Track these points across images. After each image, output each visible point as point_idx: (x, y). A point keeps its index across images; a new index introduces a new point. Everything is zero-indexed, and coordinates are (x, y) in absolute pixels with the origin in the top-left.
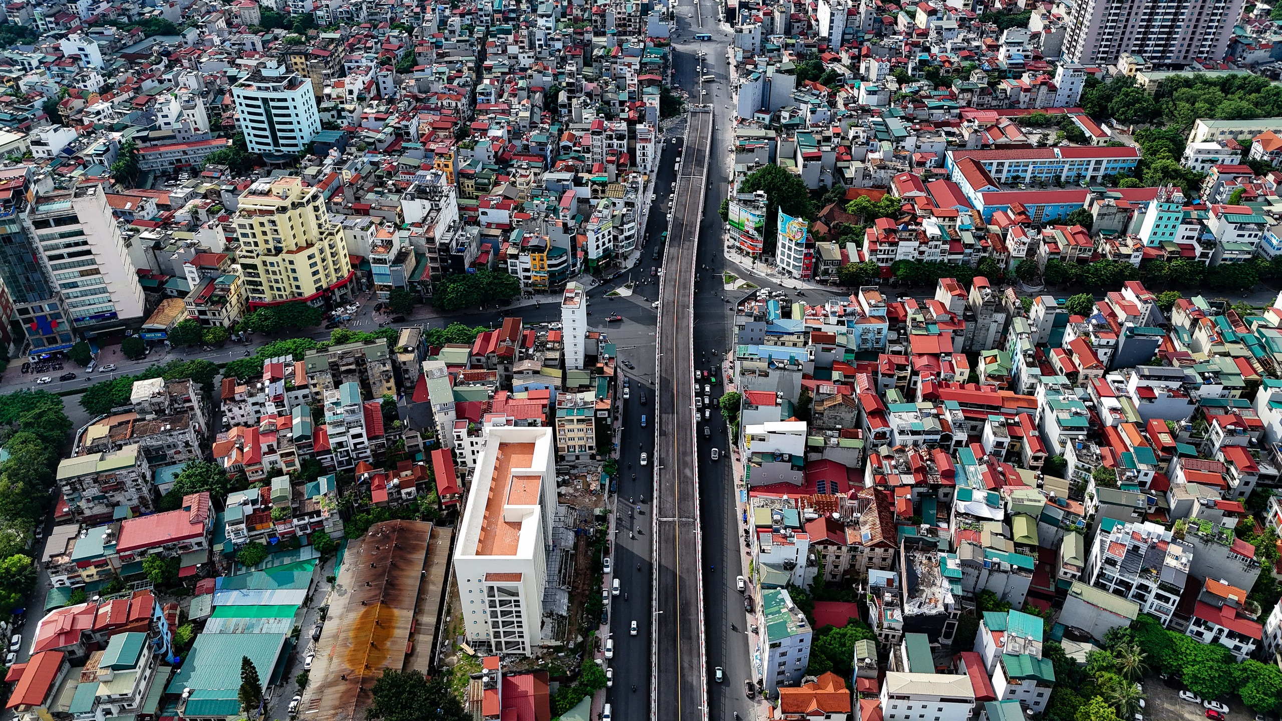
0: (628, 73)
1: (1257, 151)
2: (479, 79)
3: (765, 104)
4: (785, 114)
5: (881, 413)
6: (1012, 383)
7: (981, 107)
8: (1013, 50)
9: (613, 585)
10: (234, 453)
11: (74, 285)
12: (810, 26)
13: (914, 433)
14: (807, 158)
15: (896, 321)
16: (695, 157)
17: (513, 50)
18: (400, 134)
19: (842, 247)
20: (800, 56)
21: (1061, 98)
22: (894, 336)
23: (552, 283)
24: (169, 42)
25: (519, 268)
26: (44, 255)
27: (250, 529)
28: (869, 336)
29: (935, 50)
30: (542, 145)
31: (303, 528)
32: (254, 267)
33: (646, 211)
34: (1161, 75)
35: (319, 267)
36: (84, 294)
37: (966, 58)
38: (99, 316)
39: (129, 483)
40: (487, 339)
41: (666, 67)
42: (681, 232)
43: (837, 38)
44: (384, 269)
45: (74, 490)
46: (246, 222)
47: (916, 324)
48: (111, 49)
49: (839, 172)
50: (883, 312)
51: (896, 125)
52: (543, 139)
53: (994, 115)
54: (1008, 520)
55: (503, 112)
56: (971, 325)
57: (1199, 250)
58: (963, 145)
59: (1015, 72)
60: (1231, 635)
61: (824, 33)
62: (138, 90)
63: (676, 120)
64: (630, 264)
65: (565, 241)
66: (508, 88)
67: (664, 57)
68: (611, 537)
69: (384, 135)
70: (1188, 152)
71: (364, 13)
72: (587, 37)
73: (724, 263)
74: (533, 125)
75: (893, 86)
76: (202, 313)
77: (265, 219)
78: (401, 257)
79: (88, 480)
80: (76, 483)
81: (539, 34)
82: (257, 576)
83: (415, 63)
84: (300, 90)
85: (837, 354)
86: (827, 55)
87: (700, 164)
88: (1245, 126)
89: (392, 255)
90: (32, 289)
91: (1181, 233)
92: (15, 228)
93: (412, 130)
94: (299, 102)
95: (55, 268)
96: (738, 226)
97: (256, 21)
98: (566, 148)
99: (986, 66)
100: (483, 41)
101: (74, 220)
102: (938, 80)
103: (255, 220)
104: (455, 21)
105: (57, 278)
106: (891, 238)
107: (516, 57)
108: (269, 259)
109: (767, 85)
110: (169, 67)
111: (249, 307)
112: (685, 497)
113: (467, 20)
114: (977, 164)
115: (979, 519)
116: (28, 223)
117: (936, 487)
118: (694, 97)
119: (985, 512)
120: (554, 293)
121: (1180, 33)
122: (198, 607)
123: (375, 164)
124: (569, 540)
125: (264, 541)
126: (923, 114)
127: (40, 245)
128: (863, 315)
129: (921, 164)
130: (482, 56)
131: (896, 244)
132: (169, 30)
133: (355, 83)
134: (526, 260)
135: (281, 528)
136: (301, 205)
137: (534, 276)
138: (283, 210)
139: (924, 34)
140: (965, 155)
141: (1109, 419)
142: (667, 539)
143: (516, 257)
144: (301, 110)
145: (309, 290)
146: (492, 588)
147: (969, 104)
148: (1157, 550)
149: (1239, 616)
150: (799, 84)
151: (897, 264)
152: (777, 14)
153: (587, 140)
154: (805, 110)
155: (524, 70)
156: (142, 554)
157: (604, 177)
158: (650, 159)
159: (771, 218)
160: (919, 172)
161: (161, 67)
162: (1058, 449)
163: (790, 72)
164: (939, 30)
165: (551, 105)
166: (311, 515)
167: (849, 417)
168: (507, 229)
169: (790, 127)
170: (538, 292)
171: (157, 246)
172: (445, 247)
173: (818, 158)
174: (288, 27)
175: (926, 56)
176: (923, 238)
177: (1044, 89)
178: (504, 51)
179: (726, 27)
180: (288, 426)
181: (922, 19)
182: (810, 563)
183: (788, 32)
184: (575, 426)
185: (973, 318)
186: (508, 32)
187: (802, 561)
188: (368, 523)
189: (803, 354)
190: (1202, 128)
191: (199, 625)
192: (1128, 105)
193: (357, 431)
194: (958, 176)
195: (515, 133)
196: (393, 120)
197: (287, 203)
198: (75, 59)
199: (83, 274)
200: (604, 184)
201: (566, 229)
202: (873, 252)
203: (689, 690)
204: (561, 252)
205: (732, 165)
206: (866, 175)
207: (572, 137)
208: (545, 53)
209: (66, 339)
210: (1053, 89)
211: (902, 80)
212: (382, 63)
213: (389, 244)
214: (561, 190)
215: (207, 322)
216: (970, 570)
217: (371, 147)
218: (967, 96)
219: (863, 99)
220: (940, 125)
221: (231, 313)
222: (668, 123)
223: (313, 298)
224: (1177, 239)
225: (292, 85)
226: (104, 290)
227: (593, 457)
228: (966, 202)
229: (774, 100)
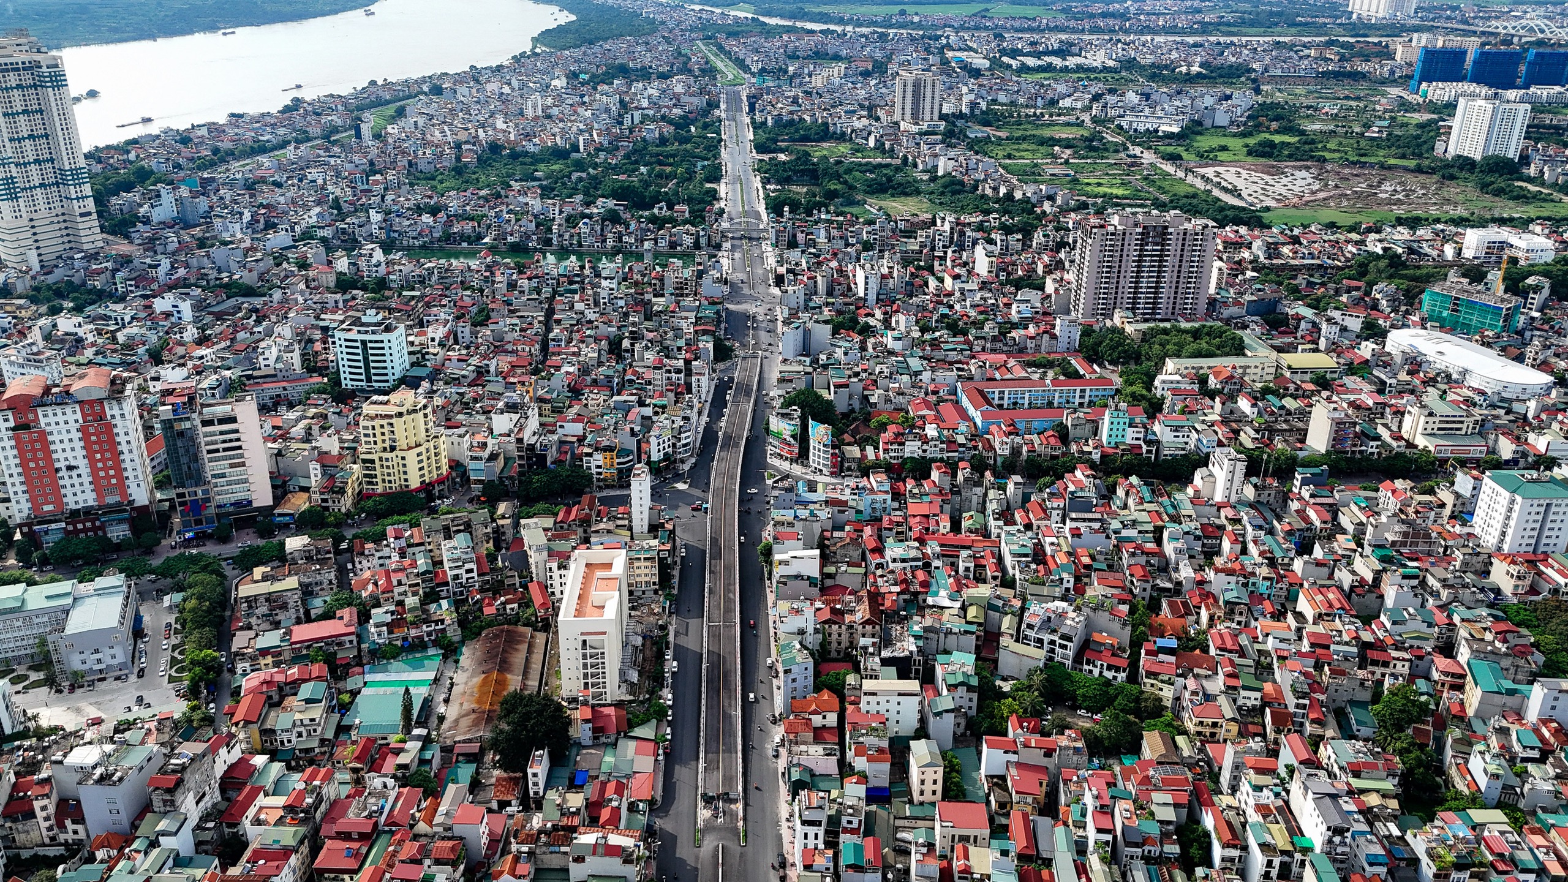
0: (684, 324)
1: (1213, 383)
2: (549, 330)
3: (806, 349)
4: (823, 357)
5: (879, 550)
6: (985, 533)
7: (994, 351)
8: (1023, 306)
9: (671, 665)
10: (370, 587)
11: (223, 476)
12: (850, 289)
13: (903, 561)
14: (836, 386)
15: (897, 495)
16: (744, 390)
17: (579, 306)
18: (482, 372)
19: (863, 450)
20: (839, 313)
21: (1062, 344)
22: (896, 505)
23: (620, 478)
24: (257, 302)
25: (593, 465)
26: (204, 449)
27: (390, 632)
28: (877, 506)
29: (957, 307)
30: (609, 378)
31: (429, 634)
32: (372, 461)
33: (701, 429)
34: (1144, 326)
35: (425, 464)
36: (229, 484)
37: (981, 313)
38: (238, 504)
39: (291, 604)
40: (568, 512)
41: (719, 322)
42: (730, 442)
43: (872, 297)
44: (480, 465)
45: (250, 607)
46: (370, 424)
47: (913, 496)
48: (199, 307)
49: (865, 398)
50: (887, 487)
51: (915, 363)
52: (611, 372)
53: (1004, 357)
54: (964, 608)
55: (574, 354)
56: (957, 498)
57: (1145, 448)
58: (971, 378)
59: (1023, 323)
60: (1109, 668)
61: (861, 294)
62: (233, 340)
63: (728, 363)
64: (686, 467)
65: (631, 444)
66: (576, 336)
67: (718, 312)
68: (671, 638)
69: (468, 371)
70: (1157, 383)
71: (435, 277)
72: (647, 297)
73: (766, 466)
74: (600, 364)
75: (916, 334)
76: (324, 500)
77: (384, 422)
78: (493, 457)
79: (262, 599)
80: (252, 601)
81: (604, 294)
82: (395, 665)
83: (488, 317)
84: (396, 333)
85: (850, 514)
86: (862, 311)
87: (748, 394)
88: (1204, 362)
89: (486, 454)
90: (190, 477)
91: (1131, 436)
92: (188, 425)
93: (492, 369)
94: (393, 344)
95: (211, 460)
96: (778, 436)
97: (332, 285)
98: (631, 381)
99: (999, 319)
100: (551, 300)
101: (234, 420)
102: (954, 328)
103: (377, 423)
104: (524, 283)
105: (211, 468)
106: (899, 440)
107: (582, 313)
108: (385, 455)
109: (807, 333)
110: (258, 322)
111: (361, 496)
112: (729, 610)
113: (534, 283)
114: (981, 393)
115: (942, 608)
116: (198, 422)
117: (916, 594)
118: (744, 346)
119: (946, 603)
120: (621, 487)
121: (1165, 293)
122: (351, 684)
123: (462, 395)
124: (639, 641)
125: (399, 643)
126: (939, 355)
127: (202, 440)
128: (872, 491)
129: (935, 393)
130: (550, 312)
131: (903, 444)
132: (249, 292)
133: (438, 332)
134: (599, 458)
135: (413, 632)
136: (415, 411)
137: (606, 473)
138: (400, 415)
139: (950, 294)
140: (970, 385)
141: (1048, 550)
142: (714, 633)
143: (590, 455)
144: (394, 351)
145: (415, 483)
146: (584, 642)
147: (983, 349)
148: (1062, 615)
149: (1113, 655)
150: (835, 332)
151: (905, 460)
152: (819, 279)
153: (649, 375)
154: (839, 353)
155: (590, 322)
156: (308, 647)
157: (664, 401)
158: (704, 390)
159: (805, 428)
160: (932, 398)
161: (251, 321)
162: (1011, 572)
163: (826, 322)
164: (962, 291)
165: (615, 348)
166: (436, 623)
167: (856, 554)
168: (581, 439)
169: (825, 367)
170: (608, 487)
171: (279, 454)
172: (531, 447)
173: (846, 386)
174: (364, 288)
175: (946, 311)
176: (925, 440)
177: (1046, 337)
178: (572, 308)
179: (776, 291)
180: (414, 564)
181: (948, 282)
182: (816, 631)
183: (830, 293)
184: (642, 564)
185: (959, 493)
186: (575, 292)
187: (810, 630)
188: (482, 628)
189: (824, 513)
190: (1170, 364)
191: (355, 693)
192: (1113, 349)
193: (468, 566)
194: (965, 402)
195: (585, 371)
196: (475, 361)
197: (404, 410)
198: (168, 315)
199: (232, 466)
200: (664, 407)
201: (633, 433)
202: (886, 451)
203: (728, 718)
204: (628, 453)
205: (775, 392)
206: (888, 400)
207: (635, 373)
208: (609, 309)
209: (210, 521)
210: (1054, 337)
211: (924, 330)
212: (458, 318)
213: (484, 445)
214: (626, 408)
215: (327, 509)
216: (931, 635)
217: (456, 381)
218: (981, 342)
219: (891, 344)
220: (951, 363)
221: (346, 503)
222: (720, 366)
223: (417, 490)
224: (1129, 441)
225: (388, 329)
226: (246, 481)
227: (656, 592)
228: (964, 415)
229: (814, 346)
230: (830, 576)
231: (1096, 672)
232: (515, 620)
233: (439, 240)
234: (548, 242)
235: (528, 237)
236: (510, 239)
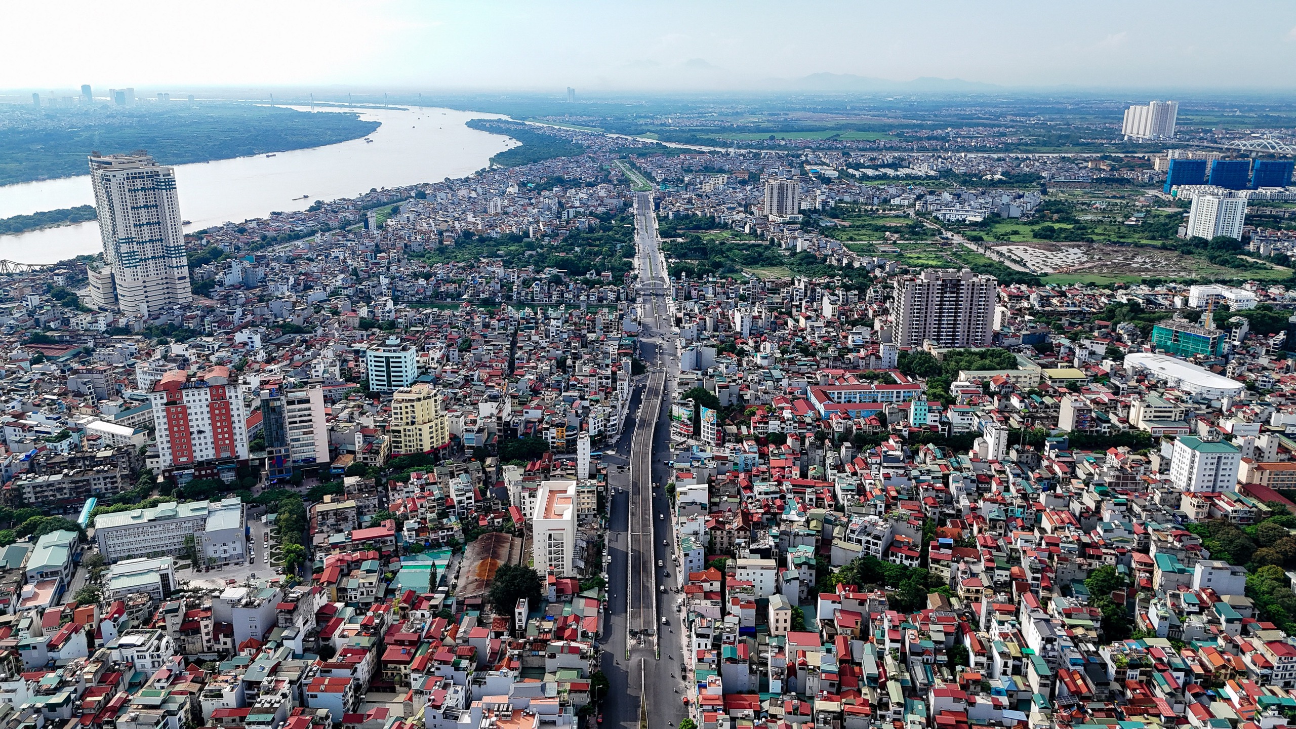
0: (610, 350)
1: (993, 387)
2: (513, 353)
3: (698, 365)
4: (710, 371)
5: (750, 488)
6: (824, 478)
7: (835, 367)
8: (856, 337)
9: (607, 559)
10: (402, 509)
11: (298, 440)
12: (730, 327)
13: (766, 493)
14: (720, 387)
15: (763, 455)
16: (654, 392)
17: (535, 338)
18: (468, 380)
19: (739, 429)
20: (722, 342)
21: (885, 363)
22: (762, 461)
23: (568, 446)
24: (307, 336)
25: (549, 437)
26: (287, 421)
27: (417, 535)
28: (749, 462)
29: (809, 338)
30: (559, 382)
31: (443, 538)
32: (399, 432)
33: (623, 417)
34: (945, 350)
35: (434, 435)
36: (302, 446)
37: (826, 341)
38: (306, 460)
39: (350, 518)
40: (534, 465)
41: (635, 349)
42: (644, 424)
43: (746, 331)
44: (472, 435)
45: (323, 519)
46: (398, 405)
47: (774, 455)
48: (265, 339)
49: (741, 396)
50: (756, 450)
51: (777, 373)
52: (560, 378)
53: (842, 371)
54: (808, 522)
55: (533, 368)
56: (805, 457)
57: (940, 427)
58: (817, 384)
59: (857, 349)
60: (907, 558)
61: (738, 330)
62: (292, 360)
63: (642, 376)
64: (614, 441)
65: (576, 422)
66: (534, 357)
67: (634, 342)
68: (606, 542)
69: (459, 379)
70: (952, 387)
71: (430, 320)
72: (583, 332)
73: (670, 440)
74: (551, 374)
75: (779, 355)
76: (365, 459)
77: (408, 404)
78: (480, 431)
79: (331, 513)
80: (324, 515)
81: (553, 329)
82: (420, 556)
83: (470, 346)
84: (410, 352)
85: (729, 466)
86: (739, 341)
87: (657, 395)
88: (987, 374)
89: (476, 428)
90: (278, 440)
91: (930, 419)
92: (278, 403)
93: (475, 378)
94: (408, 360)
95: (291, 429)
96: (678, 419)
97: (357, 325)
98: (574, 385)
99: (839, 346)
100: (515, 334)
101: (308, 401)
102: (805, 351)
103: (403, 405)
104: (494, 322)
105: (290, 434)
106: (764, 421)
107: (537, 342)
108: (408, 427)
109: (699, 355)
110: (307, 349)
111: (389, 457)
112: (645, 525)
113: (502, 324)
114: (825, 393)
115: (792, 522)
116: (284, 402)
117: (775, 514)
118: (653, 365)
119: (796, 518)
120: (569, 453)
121: (961, 328)
122: (392, 567)
123: (455, 394)
124: (584, 545)
125: (423, 543)
126: (794, 368)
127: (286, 415)
128: (745, 452)
129: (790, 393)
130: (514, 344)
131: (767, 423)
132: (298, 330)
133: (437, 355)
134: (553, 432)
135: (433, 536)
136: (429, 398)
137: (558, 442)
138: (419, 399)
139: (802, 330)
140: (817, 387)
141: (868, 488)
142: (636, 539)
143: (547, 429)
144: (408, 364)
145: (427, 448)
146: (550, 535)
147: (827, 366)
148: (875, 524)
149: (910, 549)
150: (719, 353)
151: (769, 435)
152: (708, 319)
153: (586, 381)
154: (722, 368)
155: (543, 348)
156: (363, 544)
157: (598, 397)
158: (626, 391)
159: (697, 413)
160: (790, 397)
161: (303, 348)
162: (841, 502)
163: (713, 346)
164: (812, 327)
165: (561, 364)
166: (448, 530)
167: (734, 491)
168: (541, 421)
169: (712, 376)
170: (559, 452)
171: (332, 429)
172: (507, 423)
173: (727, 387)
174: (380, 327)
175: (800, 340)
176: (783, 421)
177: (873, 358)
178: (530, 339)
179: (677, 330)
180: (431, 494)
181: (802, 322)
182: (706, 533)
183: (715, 330)
184: (586, 495)
185: (806, 454)
186: (532, 328)
187: (702, 532)
188: (478, 534)
189: (712, 465)
190: (962, 375)
191: (395, 573)
192: (921, 365)
193: (469, 494)
194: (813, 400)
195: (541, 379)
196: (463, 372)
197: (421, 396)
198: (245, 344)
199: (304, 433)
200: (597, 401)
201: (577, 415)
202: (755, 428)
203: (647, 589)
204: (574, 428)
205: (676, 392)
206: (757, 398)
207: (576, 380)
208: (556, 340)
209: (288, 471)
210: (879, 358)
211: (783, 353)
212: (449, 346)
213: (474, 422)
214: (571, 401)
215: (366, 464)
216: (784, 537)
217: (451, 385)
218: (826, 361)
219: (758, 360)
220: (803, 374)
221: (380, 461)
222: (636, 378)
223: (429, 453)
224: (929, 423)
225: (404, 349)
226: (313, 444)
227: (595, 516)
228: (812, 407)
229: (704, 363)
230: (716, 504)
231: (898, 561)
232: (501, 529)
233: (430, 297)
234: (509, 298)
235: (495, 295)
236: (482, 296)
